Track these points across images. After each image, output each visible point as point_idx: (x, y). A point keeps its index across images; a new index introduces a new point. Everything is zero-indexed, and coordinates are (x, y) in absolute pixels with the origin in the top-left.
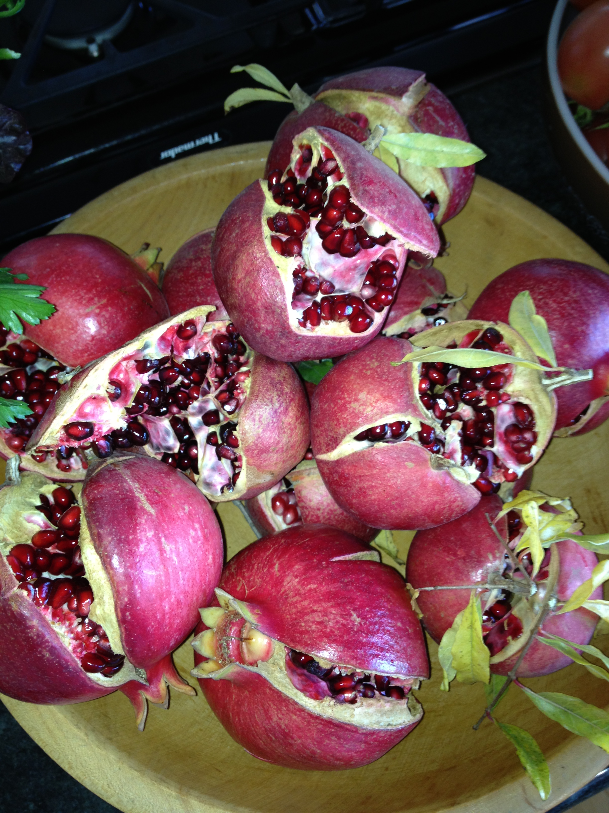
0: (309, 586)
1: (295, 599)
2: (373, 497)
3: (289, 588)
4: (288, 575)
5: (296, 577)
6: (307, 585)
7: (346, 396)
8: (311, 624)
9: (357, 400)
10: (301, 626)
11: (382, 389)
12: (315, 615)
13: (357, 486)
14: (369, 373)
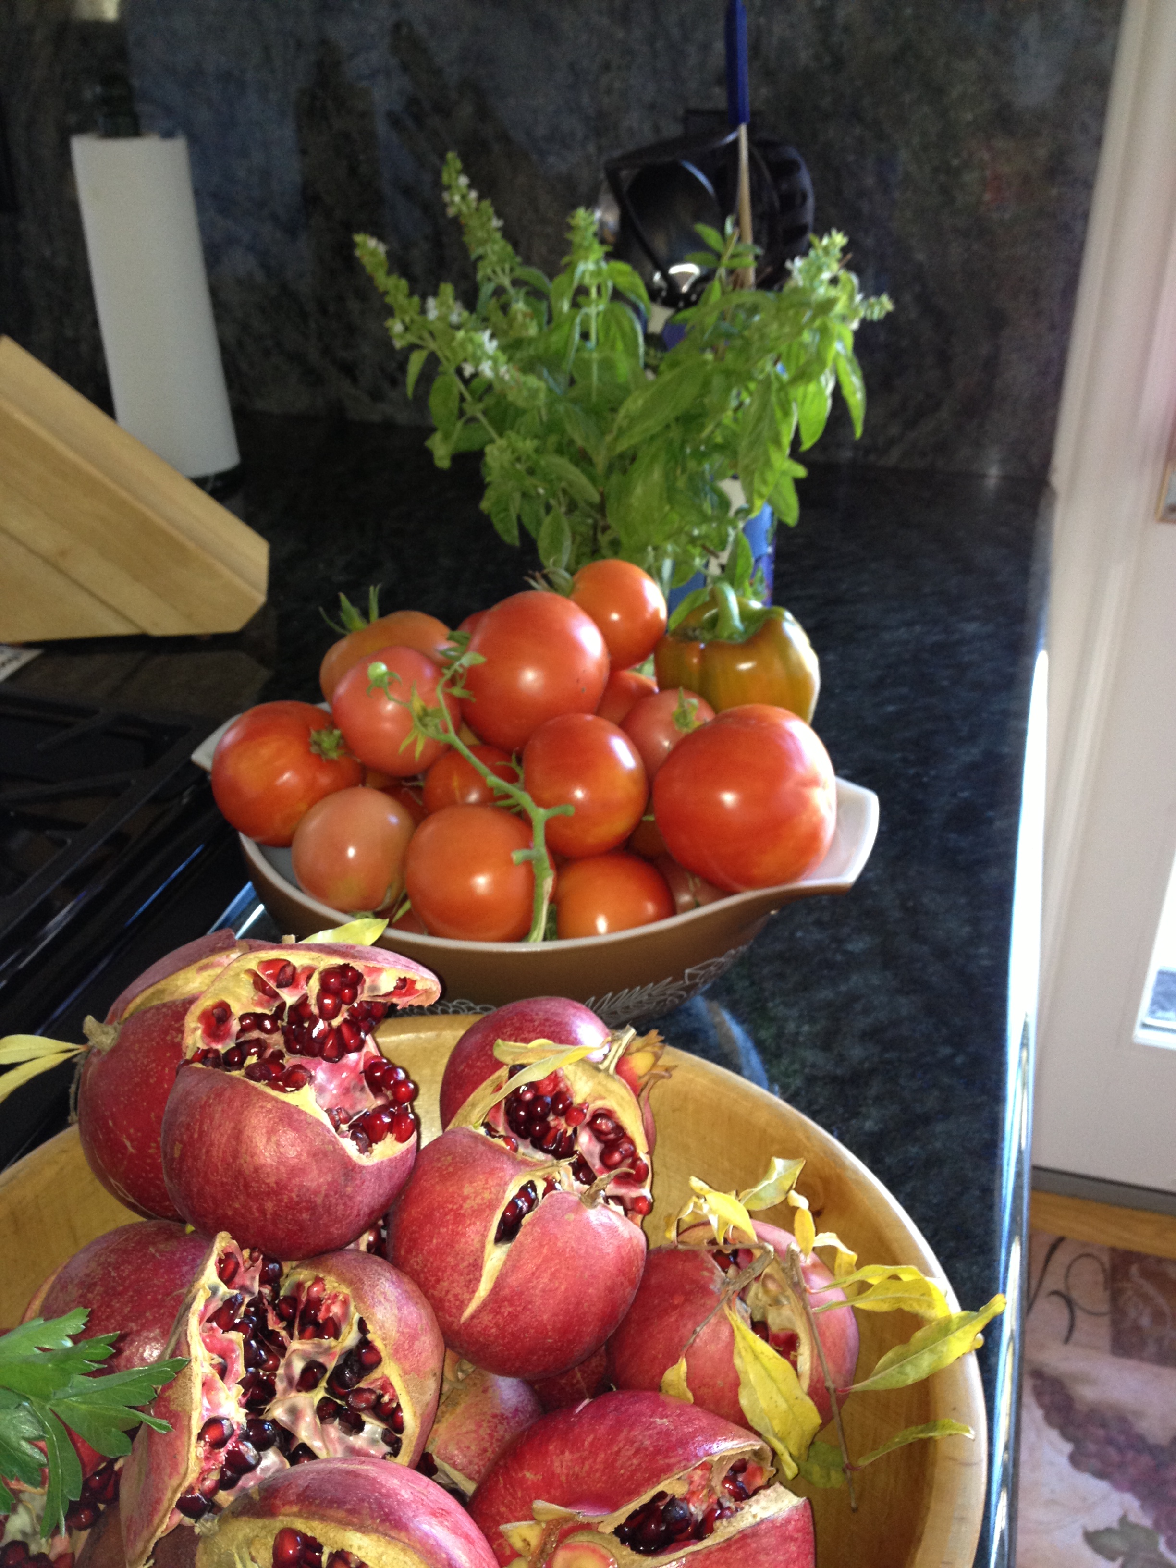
0: (586, 1443)
1: (587, 1467)
2: (563, 1288)
3: (568, 1468)
4: (552, 1462)
5: (563, 1452)
6: (583, 1445)
7: (450, 1206)
8: (629, 1463)
9: (465, 1199)
10: (622, 1475)
11: (479, 1169)
12: (623, 1453)
13: (537, 1291)
14: (451, 1169)
